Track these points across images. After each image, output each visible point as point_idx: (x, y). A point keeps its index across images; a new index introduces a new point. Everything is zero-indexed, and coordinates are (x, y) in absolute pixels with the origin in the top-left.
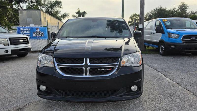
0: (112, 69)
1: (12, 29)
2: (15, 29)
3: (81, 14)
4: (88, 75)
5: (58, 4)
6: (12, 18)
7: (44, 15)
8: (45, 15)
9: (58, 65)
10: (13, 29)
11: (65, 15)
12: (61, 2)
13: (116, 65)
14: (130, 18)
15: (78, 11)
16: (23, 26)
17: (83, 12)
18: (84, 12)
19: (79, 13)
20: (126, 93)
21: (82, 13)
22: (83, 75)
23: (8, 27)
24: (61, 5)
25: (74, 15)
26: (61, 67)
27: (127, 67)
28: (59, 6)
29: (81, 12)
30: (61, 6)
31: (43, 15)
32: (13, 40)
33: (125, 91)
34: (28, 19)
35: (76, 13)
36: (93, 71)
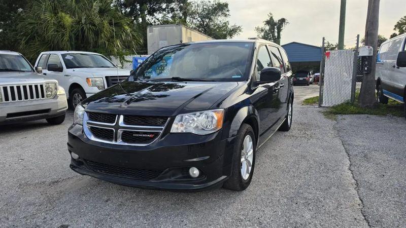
0: (155, 135)
1: (125, 61)
2: (130, 62)
3: (275, 24)
4: (120, 142)
5: (221, 8)
6: (131, 42)
7: (189, 34)
8: (191, 33)
9: (88, 123)
10: (127, 61)
11: (233, 30)
12: (226, 5)
13: (161, 129)
14: (396, 26)
15: (269, 19)
16: (142, 56)
17: (279, 21)
18: (283, 21)
19: (270, 22)
20: (180, 178)
21: (277, 21)
22: (112, 141)
23: (120, 58)
24: (228, 11)
25: (260, 27)
26: (91, 127)
27: (182, 134)
28: (223, 13)
29: (276, 19)
30: (227, 13)
31: (186, 33)
32: (112, 80)
33: (180, 176)
34: (161, 42)
35: (265, 23)
36: (127, 136)
